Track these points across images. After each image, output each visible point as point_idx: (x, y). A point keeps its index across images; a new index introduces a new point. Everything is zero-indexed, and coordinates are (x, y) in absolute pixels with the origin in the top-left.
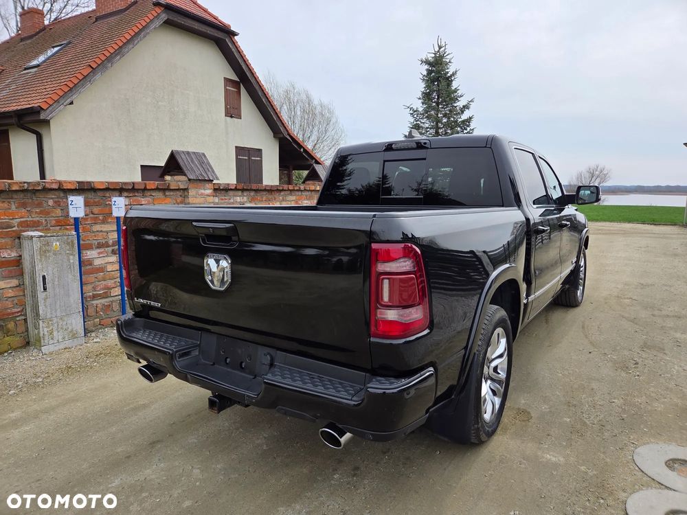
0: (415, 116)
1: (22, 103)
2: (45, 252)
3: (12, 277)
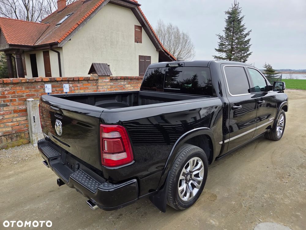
0: (221, 39)
1: (52, 40)
2: (34, 107)
3: (23, 116)
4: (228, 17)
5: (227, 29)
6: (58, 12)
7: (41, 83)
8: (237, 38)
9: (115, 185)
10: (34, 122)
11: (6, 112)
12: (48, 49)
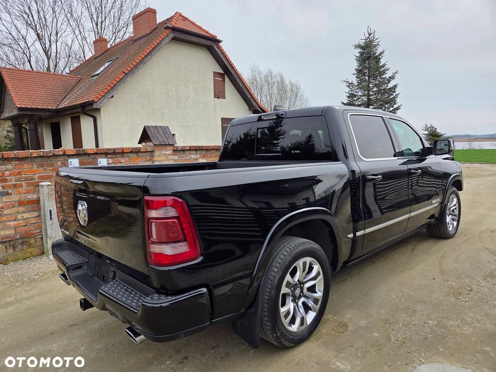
0: (351, 87)
1: (85, 99)
2: (51, 195)
3: (34, 211)
4: (359, 52)
5: (360, 72)
6: (95, 58)
7: (63, 157)
8: (376, 85)
9: (170, 297)
10: (51, 219)
11: (6, 203)
12: (79, 112)
